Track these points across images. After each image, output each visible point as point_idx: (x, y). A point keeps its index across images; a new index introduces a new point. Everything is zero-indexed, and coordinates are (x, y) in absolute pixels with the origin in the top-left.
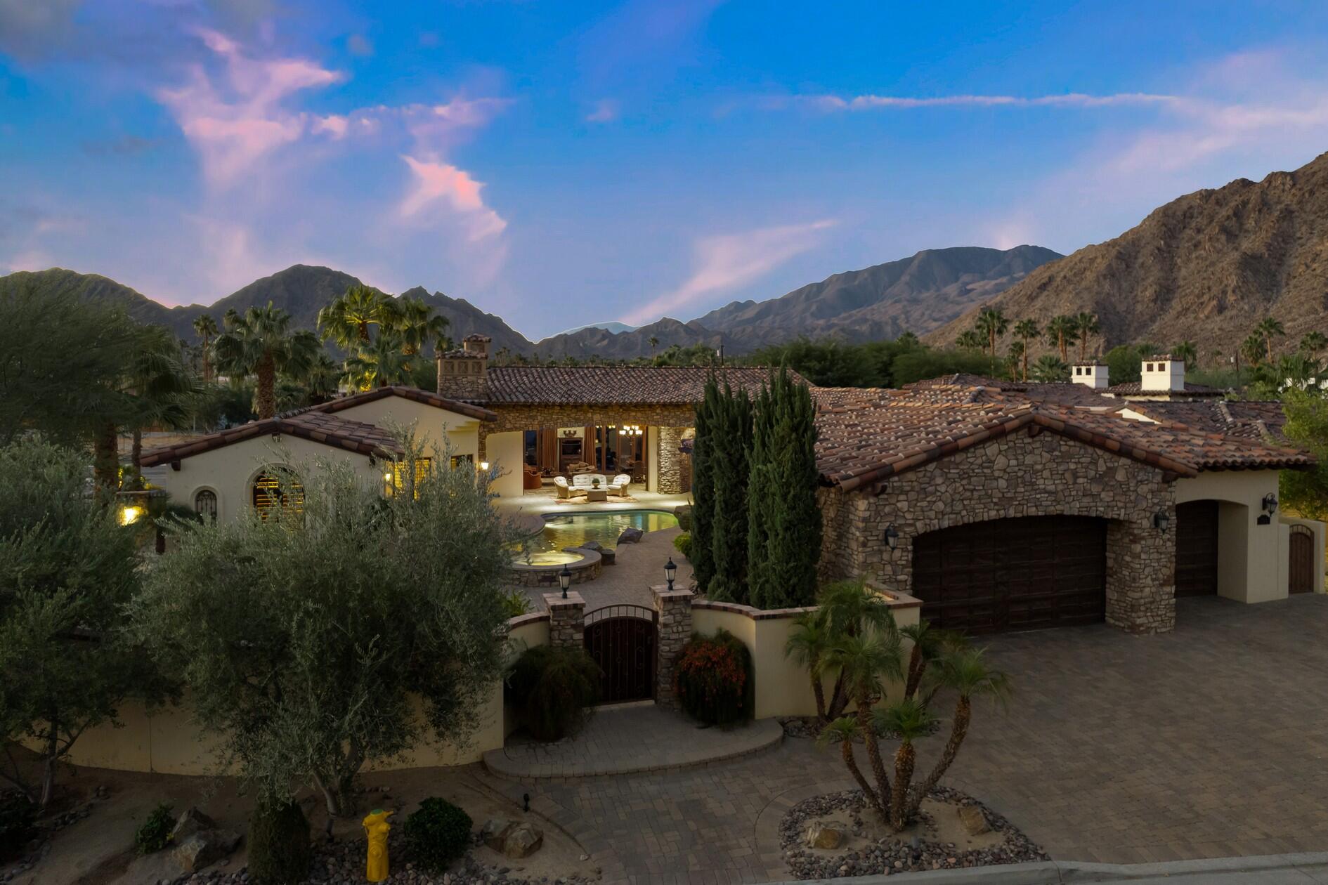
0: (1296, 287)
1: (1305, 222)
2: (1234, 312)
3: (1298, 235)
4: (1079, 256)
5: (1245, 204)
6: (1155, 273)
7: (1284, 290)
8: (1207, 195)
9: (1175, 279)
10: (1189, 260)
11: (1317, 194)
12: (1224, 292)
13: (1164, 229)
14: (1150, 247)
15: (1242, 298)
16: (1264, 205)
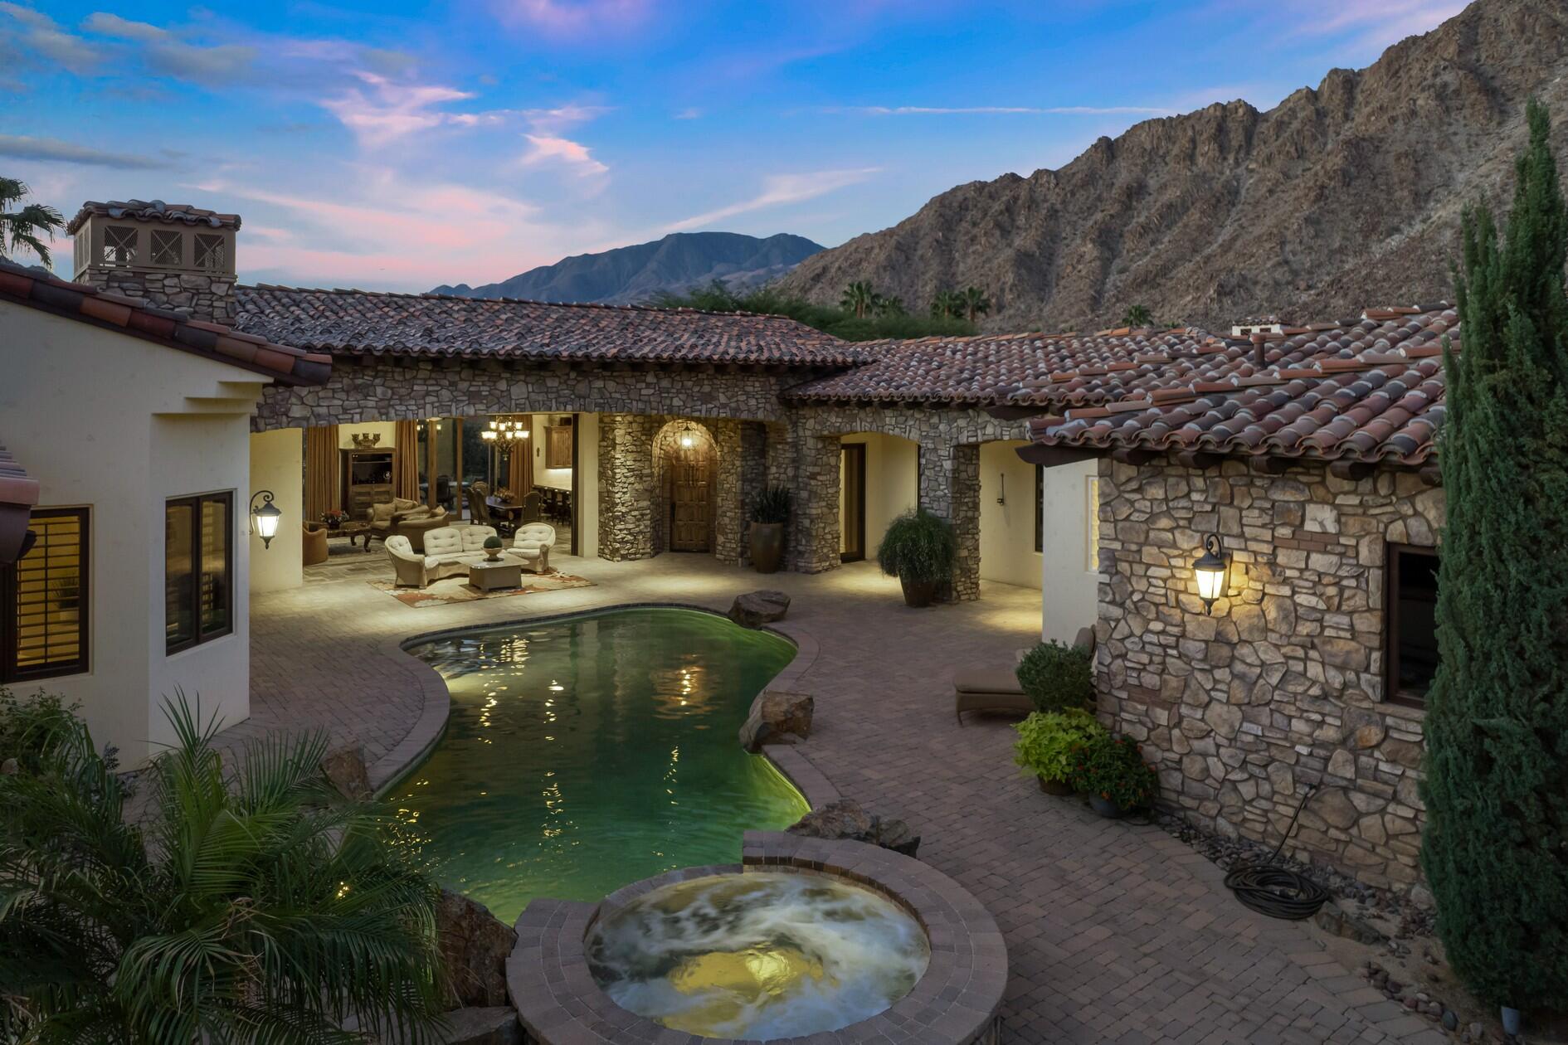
0: (1065, 288)
1: (1069, 223)
2: (1012, 312)
3: (1064, 235)
4: (855, 246)
5: (1016, 199)
6: (934, 268)
7: (1055, 291)
8: (980, 187)
9: (954, 275)
10: (965, 255)
11: (1078, 196)
12: (1002, 290)
13: (942, 220)
14: (929, 239)
15: (1019, 297)
16: (1032, 204)
